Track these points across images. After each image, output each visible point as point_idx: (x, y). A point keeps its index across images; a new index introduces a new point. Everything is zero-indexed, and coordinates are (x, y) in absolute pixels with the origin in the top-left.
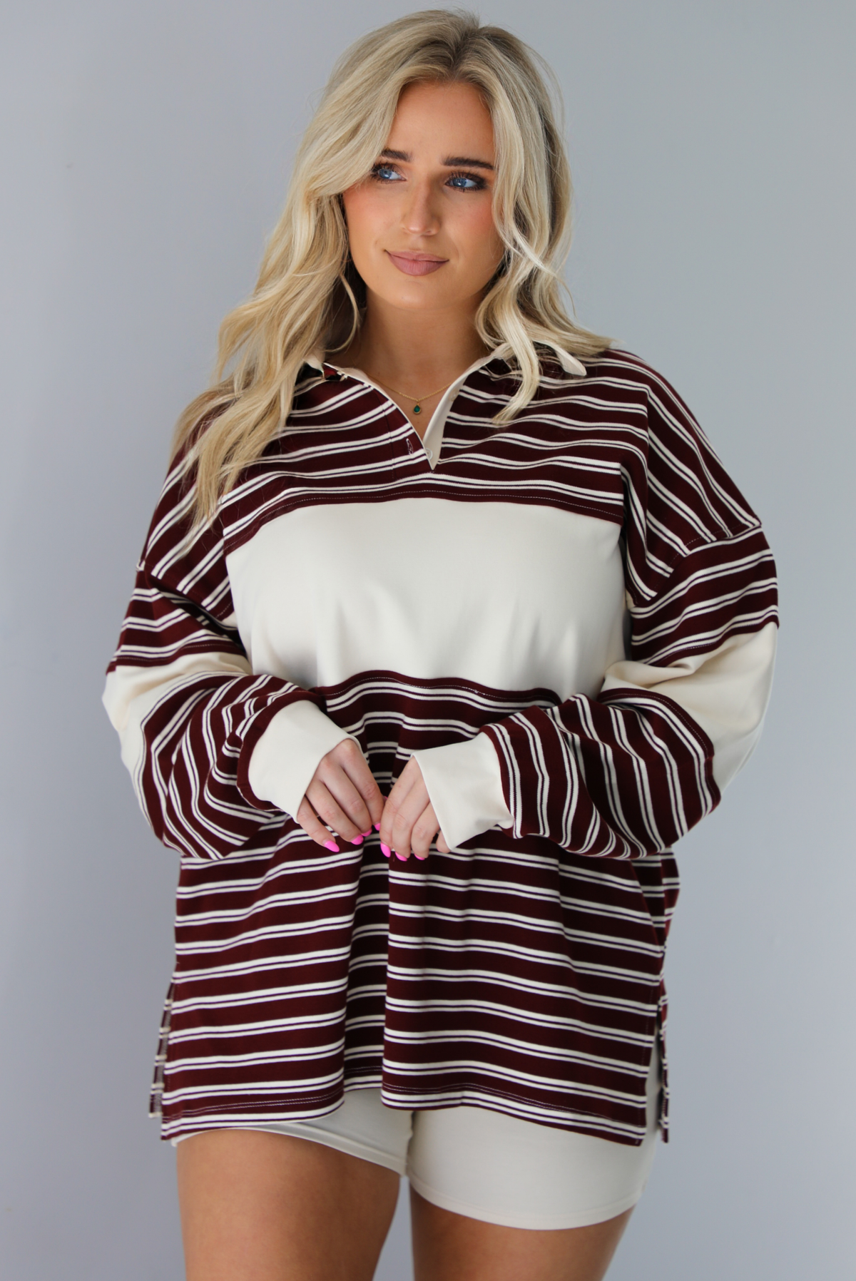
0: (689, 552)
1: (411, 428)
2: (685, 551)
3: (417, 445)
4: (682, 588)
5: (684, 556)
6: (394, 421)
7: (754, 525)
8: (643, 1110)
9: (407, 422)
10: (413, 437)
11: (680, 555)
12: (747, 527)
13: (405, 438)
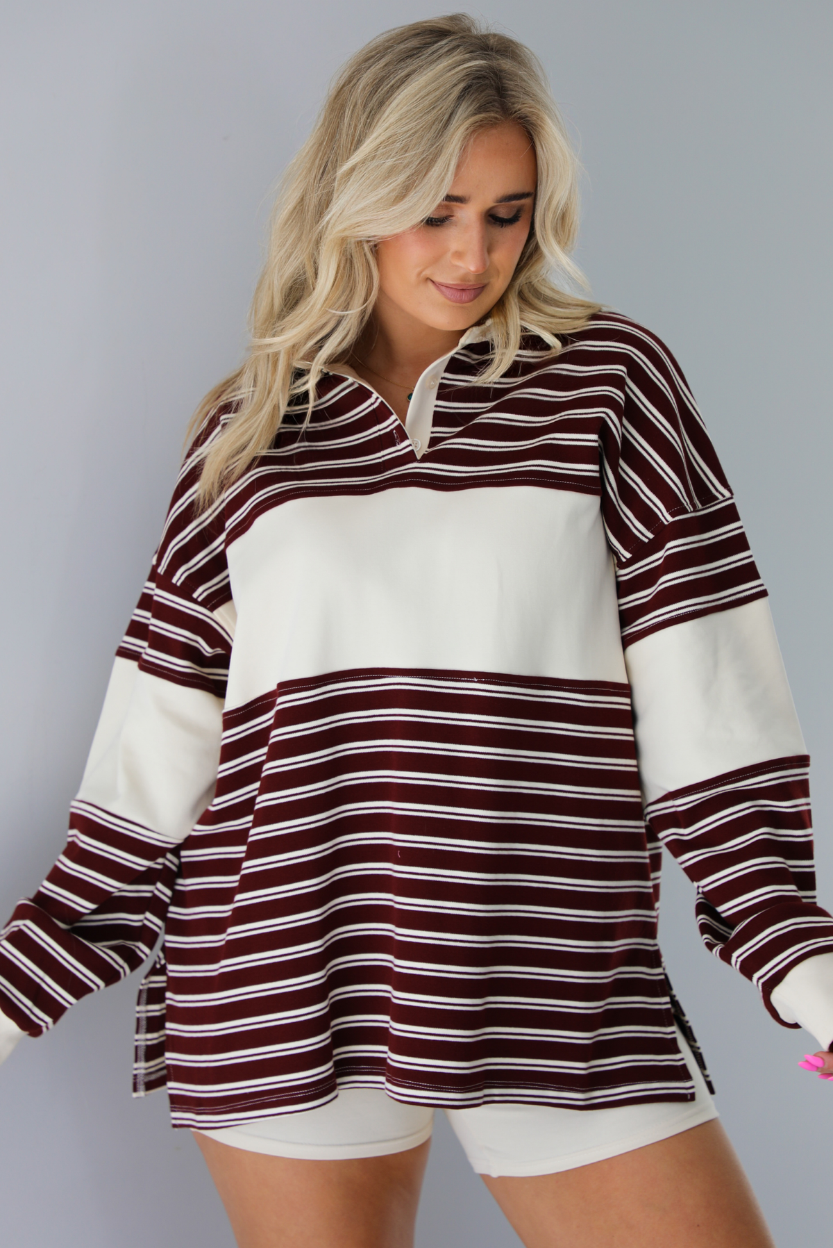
0: (670, 519)
1: (396, 420)
2: (667, 518)
3: (404, 437)
4: (657, 558)
5: (666, 523)
6: (379, 415)
7: (723, 496)
8: (684, 1066)
9: (392, 414)
10: (399, 428)
11: (662, 522)
12: (717, 499)
13: (392, 430)
